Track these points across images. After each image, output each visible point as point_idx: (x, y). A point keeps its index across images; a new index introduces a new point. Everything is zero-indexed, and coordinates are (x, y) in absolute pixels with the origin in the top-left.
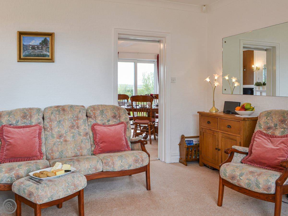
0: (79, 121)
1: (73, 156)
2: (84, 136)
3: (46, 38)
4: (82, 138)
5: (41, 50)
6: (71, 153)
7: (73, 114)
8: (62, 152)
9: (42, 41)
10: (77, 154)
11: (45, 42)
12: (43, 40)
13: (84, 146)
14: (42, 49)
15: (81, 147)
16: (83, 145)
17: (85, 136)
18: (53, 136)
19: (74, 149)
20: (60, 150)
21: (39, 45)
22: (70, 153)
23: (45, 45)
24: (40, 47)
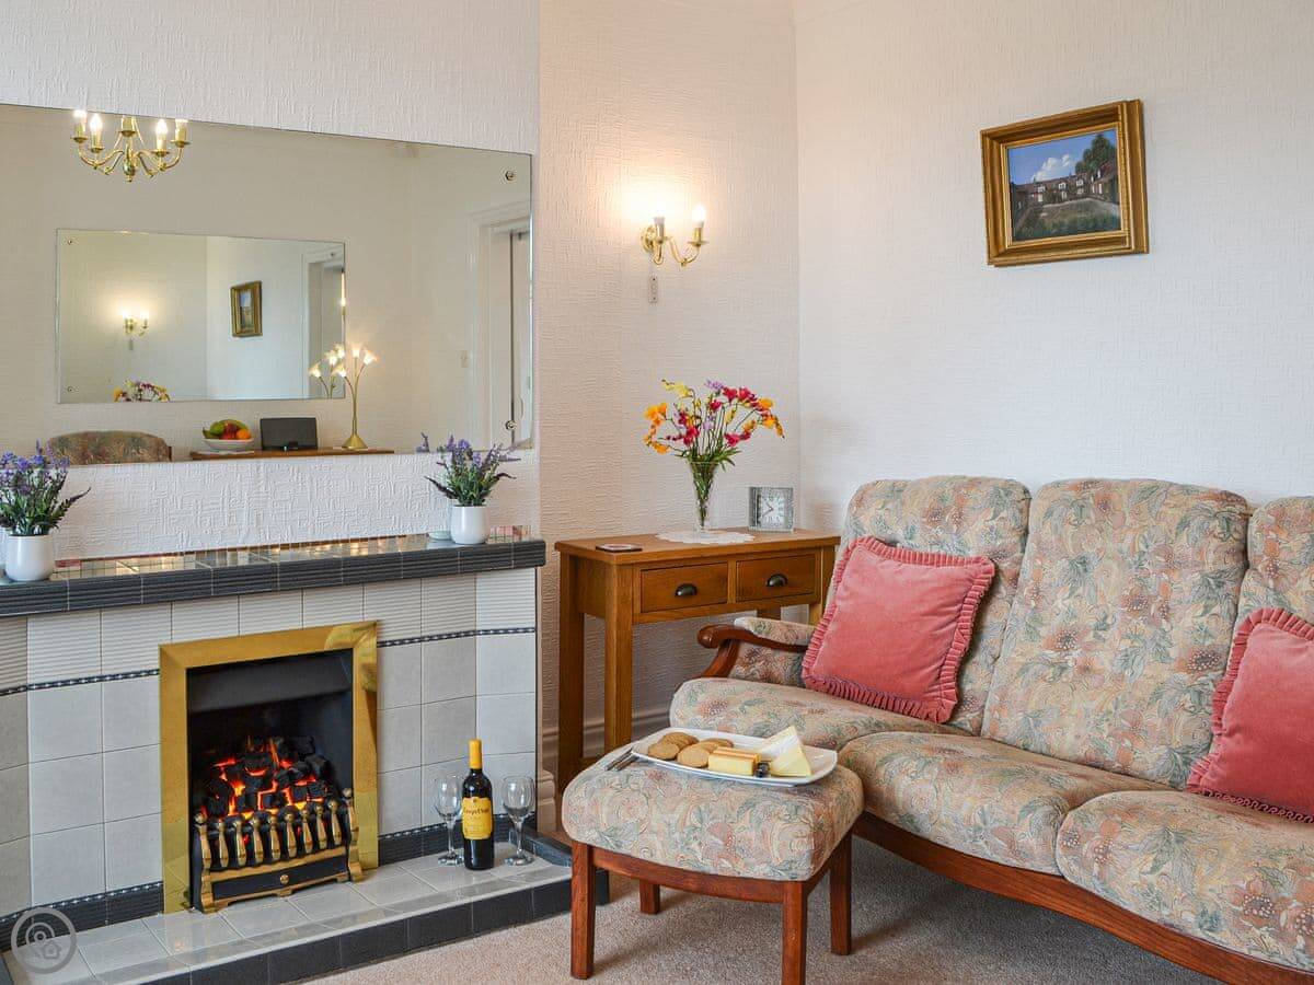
0: (1175, 576)
1: (1081, 754)
2: (1180, 669)
3: (1100, 136)
4: (1166, 676)
5: (1083, 197)
6: (1078, 737)
7: (1146, 534)
8: (1037, 716)
9: (1088, 156)
10: (1102, 750)
11: (1100, 159)
12: (1089, 146)
13: (1159, 722)
14: (1088, 194)
15: (1135, 725)
16: (1153, 718)
17: (1189, 671)
18: (1031, 630)
19: (1097, 725)
20: (1032, 706)
21: (1073, 174)
22: (1070, 737)
23: (1099, 173)
24: (1080, 183)
